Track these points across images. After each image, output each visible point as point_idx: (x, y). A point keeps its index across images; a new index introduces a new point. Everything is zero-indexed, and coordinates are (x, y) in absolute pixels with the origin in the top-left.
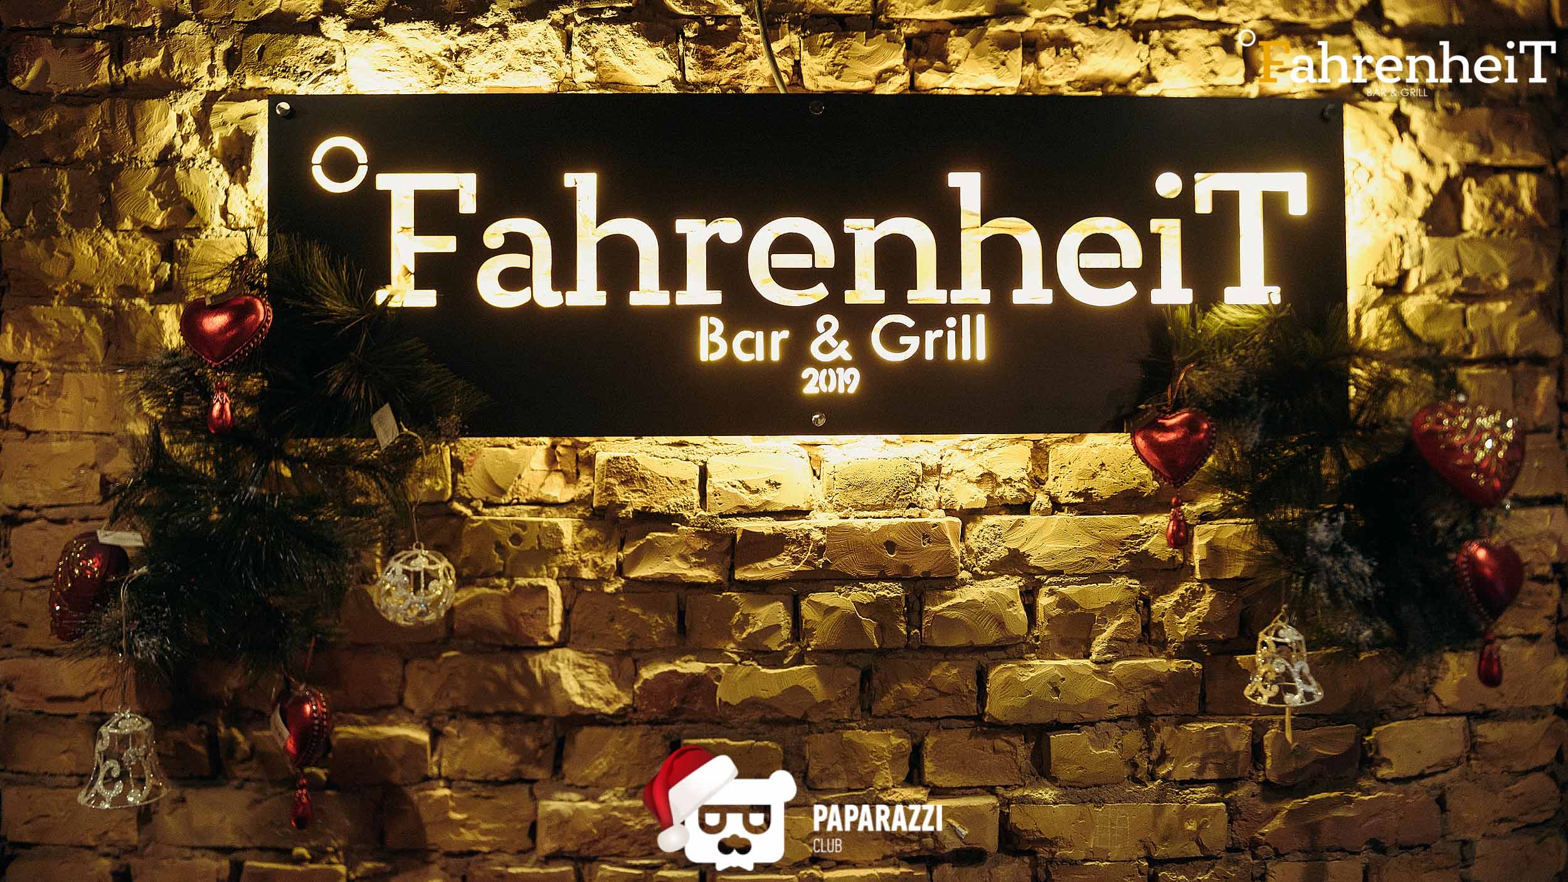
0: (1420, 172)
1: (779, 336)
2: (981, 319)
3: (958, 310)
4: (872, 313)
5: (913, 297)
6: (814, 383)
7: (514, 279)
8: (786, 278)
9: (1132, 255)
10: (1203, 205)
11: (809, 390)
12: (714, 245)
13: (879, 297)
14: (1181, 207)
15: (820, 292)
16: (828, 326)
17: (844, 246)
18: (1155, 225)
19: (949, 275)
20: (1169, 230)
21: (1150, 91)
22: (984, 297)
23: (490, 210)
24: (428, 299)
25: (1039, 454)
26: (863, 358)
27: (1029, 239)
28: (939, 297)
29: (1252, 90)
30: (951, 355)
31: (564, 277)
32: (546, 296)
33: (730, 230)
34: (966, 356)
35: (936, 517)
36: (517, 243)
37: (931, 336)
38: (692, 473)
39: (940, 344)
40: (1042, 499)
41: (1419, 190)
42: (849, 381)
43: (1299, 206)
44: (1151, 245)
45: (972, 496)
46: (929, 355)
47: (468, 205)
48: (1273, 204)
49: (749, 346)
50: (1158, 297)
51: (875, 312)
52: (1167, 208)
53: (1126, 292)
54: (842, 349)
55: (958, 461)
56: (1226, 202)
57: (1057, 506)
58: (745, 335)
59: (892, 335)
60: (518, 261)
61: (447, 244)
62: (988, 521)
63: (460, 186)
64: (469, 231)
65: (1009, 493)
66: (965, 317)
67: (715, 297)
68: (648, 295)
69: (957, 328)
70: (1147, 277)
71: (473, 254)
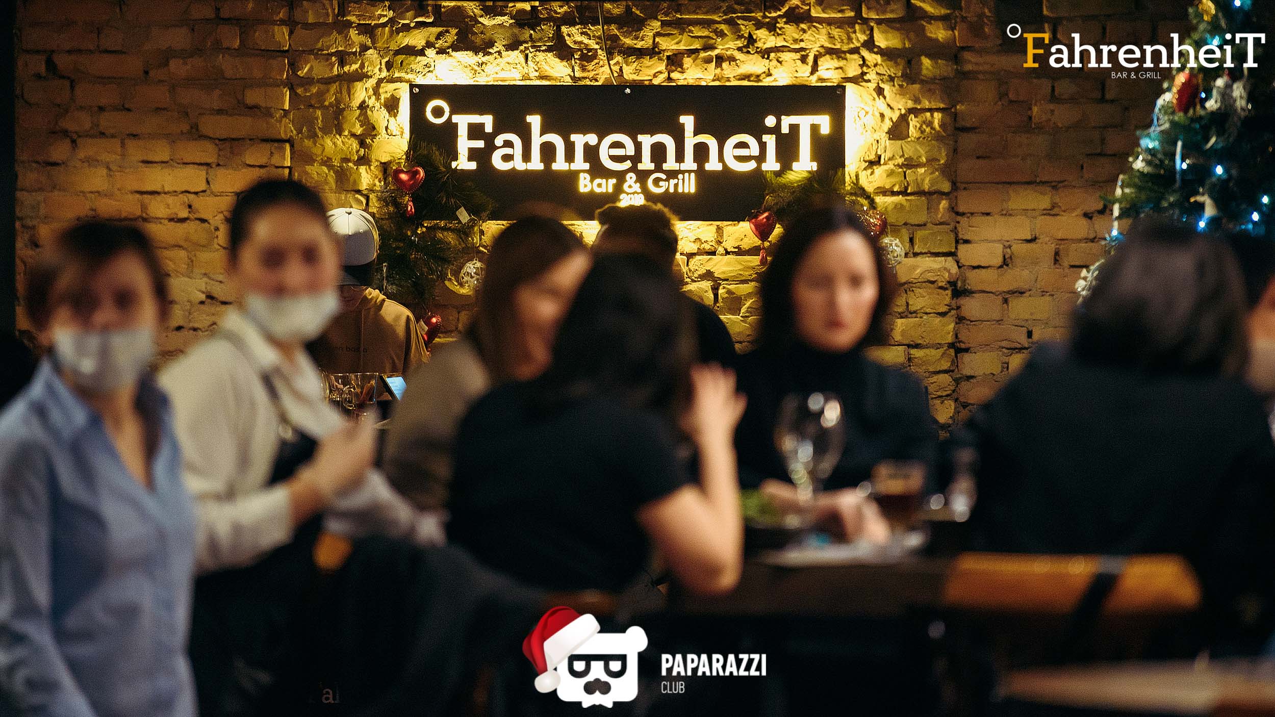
0: (888, 113)
1: (613, 181)
2: (693, 175)
3: (683, 172)
4: (649, 173)
5: (666, 167)
7: (507, 158)
8: (615, 159)
9: (755, 150)
10: (785, 130)
12: (587, 146)
13: (652, 166)
14: (776, 130)
15: (628, 164)
16: (631, 178)
17: (638, 146)
18: (765, 138)
19: (680, 158)
20: (770, 140)
21: (768, 82)
22: (694, 167)
23: (498, 130)
24: (473, 166)
25: (719, 229)
26: (645, 191)
27: (713, 144)
28: (676, 166)
29: (815, 81)
30: (680, 190)
31: (527, 157)
32: (518, 164)
33: (592, 139)
34: (686, 191)
36: (508, 144)
37: (674, 182)
39: (676, 185)
40: (721, 250)
41: (887, 120)
43: (825, 129)
44: (763, 146)
45: (691, 247)
46: (672, 190)
47: (489, 129)
48: (815, 128)
49: (599, 185)
52: (770, 131)
53: (752, 165)
54: (637, 187)
55: (686, 233)
56: (794, 128)
57: (727, 252)
58: (598, 181)
59: (657, 182)
60: (508, 151)
61: (480, 144)
62: (698, 258)
63: (486, 121)
64: (489, 139)
65: (707, 247)
66: (687, 175)
67: (586, 166)
68: (561, 165)
69: (683, 179)
70: (761, 159)
71: (490, 148)
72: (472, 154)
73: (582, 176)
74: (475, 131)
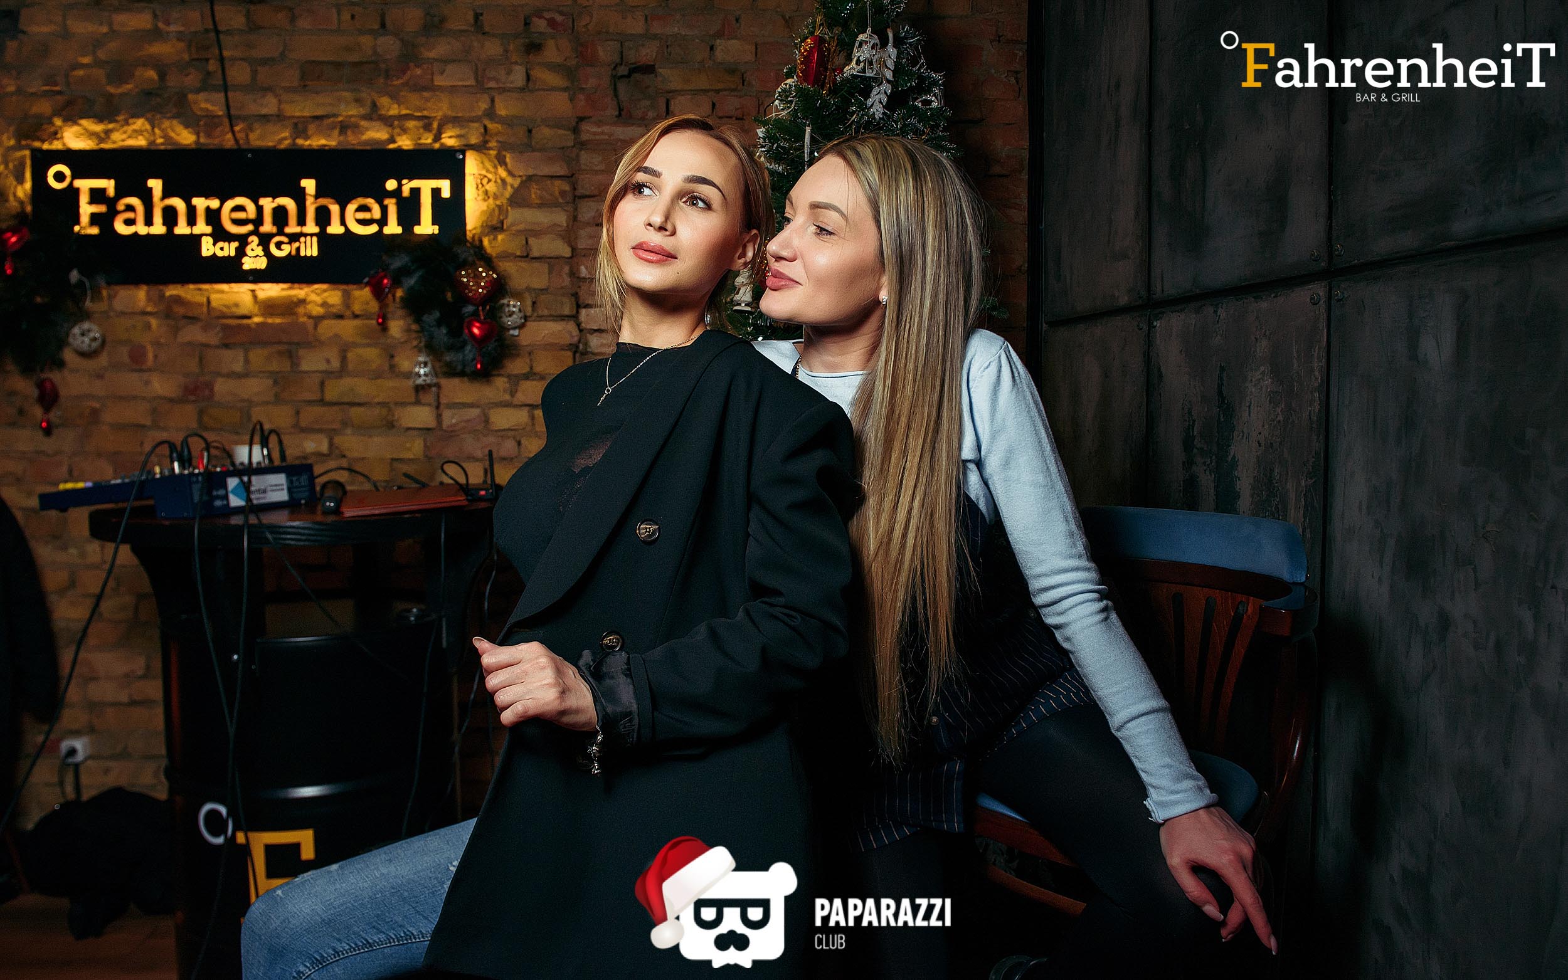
0: (509, 180)
1: (235, 245)
2: (315, 239)
3: (306, 235)
4: (270, 236)
5: (288, 230)
6: (248, 264)
7: (129, 222)
8: (238, 222)
9: (376, 213)
10: (406, 192)
11: (246, 267)
12: (208, 209)
13: (274, 230)
14: (397, 193)
15: (250, 227)
16: (254, 240)
17: (260, 210)
18: (387, 202)
19: (302, 222)
20: (391, 205)
21: (391, 146)
22: (316, 230)
23: (121, 193)
24: (95, 231)
25: (347, 296)
26: (267, 253)
27: (335, 209)
28: (298, 230)
29: (437, 146)
30: (302, 254)
31: (149, 222)
32: (141, 229)
33: (214, 204)
34: (309, 254)
35: (303, 319)
36: (130, 208)
37: (296, 245)
38: (205, 300)
39: (298, 249)
40: (348, 313)
41: (509, 188)
42: (262, 263)
43: (446, 193)
44: (384, 210)
45: (318, 311)
46: (294, 253)
47: (111, 192)
48: (436, 192)
49: (222, 249)
50: (387, 230)
51: (272, 236)
52: (391, 194)
53: (373, 229)
54: (259, 251)
55: (313, 297)
56: (416, 192)
57: (356, 316)
58: (220, 244)
59: (279, 245)
60: (130, 215)
61: (101, 209)
62: (326, 322)
63: (108, 185)
64: (111, 203)
65: (334, 310)
66: (309, 238)
67: (208, 229)
68: (182, 229)
69: (305, 243)
70: (383, 222)
71: (113, 213)
72: (95, 219)
73: (204, 239)
74: (97, 196)
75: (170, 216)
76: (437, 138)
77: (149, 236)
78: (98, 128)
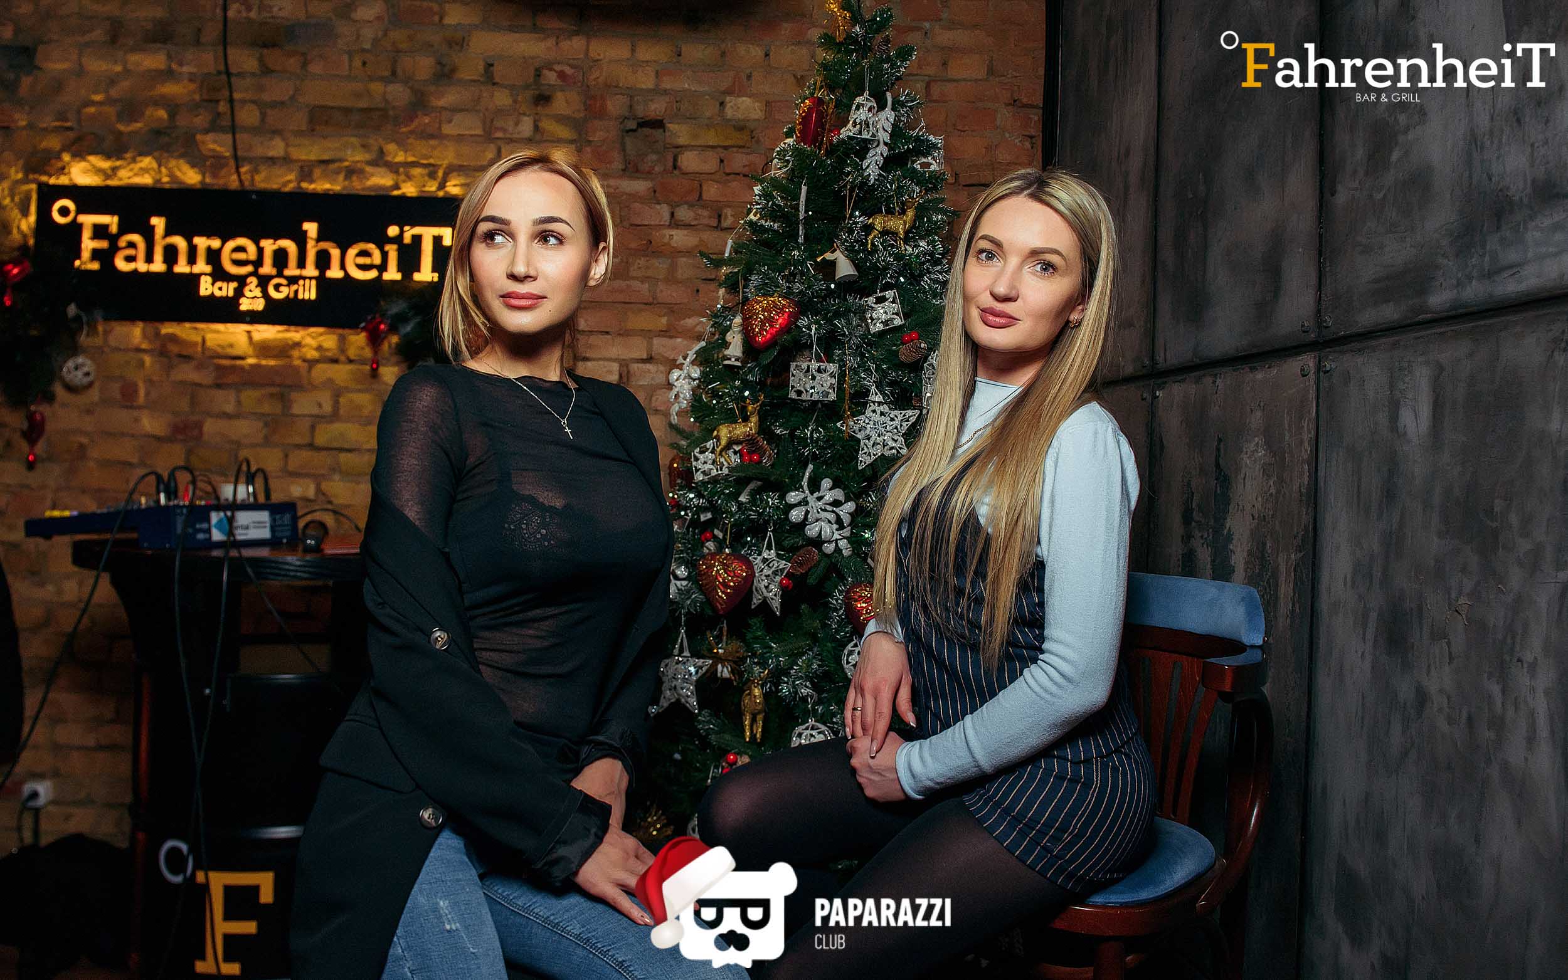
1: (233, 285)
2: (314, 282)
3: (304, 278)
4: (269, 278)
5: (287, 272)
6: (245, 305)
7: (130, 259)
8: (237, 263)
9: (377, 259)
10: (407, 239)
11: (243, 308)
12: (209, 249)
13: (274, 272)
14: (398, 239)
15: (250, 268)
16: (253, 281)
17: (261, 251)
18: (388, 247)
19: (301, 264)
20: (392, 250)
21: (396, 193)
22: (316, 273)
23: (124, 229)
24: (95, 266)
25: (342, 339)
26: (265, 294)
27: (335, 253)
28: (297, 272)
29: (441, 194)
30: (300, 296)
31: (149, 259)
32: (142, 266)
33: (216, 243)
34: (307, 297)
35: (297, 362)
36: (131, 245)
37: (295, 287)
38: (199, 339)
39: (296, 292)
40: (343, 358)
42: (259, 305)
44: (385, 255)
45: (312, 354)
46: (292, 295)
47: (114, 229)
48: (438, 240)
49: (220, 289)
50: (387, 276)
51: (271, 277)
52: (392, 240)
53: (372, 274)
54: (258, 292)
55: (309, 341)
56: (417, 239)
57: (351, 361)
58: (219, 284)
59: (277, 287)
60: (131, 252)
61: (103, 244)
62: (320, 366)
63: (111, 221)
64: (113, 239)
65: (329, 354)
66: (307, 281)
67: (208, 269)
68: (182, 267)
69: (304, 285)
70: (382, 268)
71: (114, 249)
72: (96, 254)
73: (203, 279)
74: (100, 231)
75: (171, 254)
76: (442, 186)
77: (148, 274)
78: (106, 165)
